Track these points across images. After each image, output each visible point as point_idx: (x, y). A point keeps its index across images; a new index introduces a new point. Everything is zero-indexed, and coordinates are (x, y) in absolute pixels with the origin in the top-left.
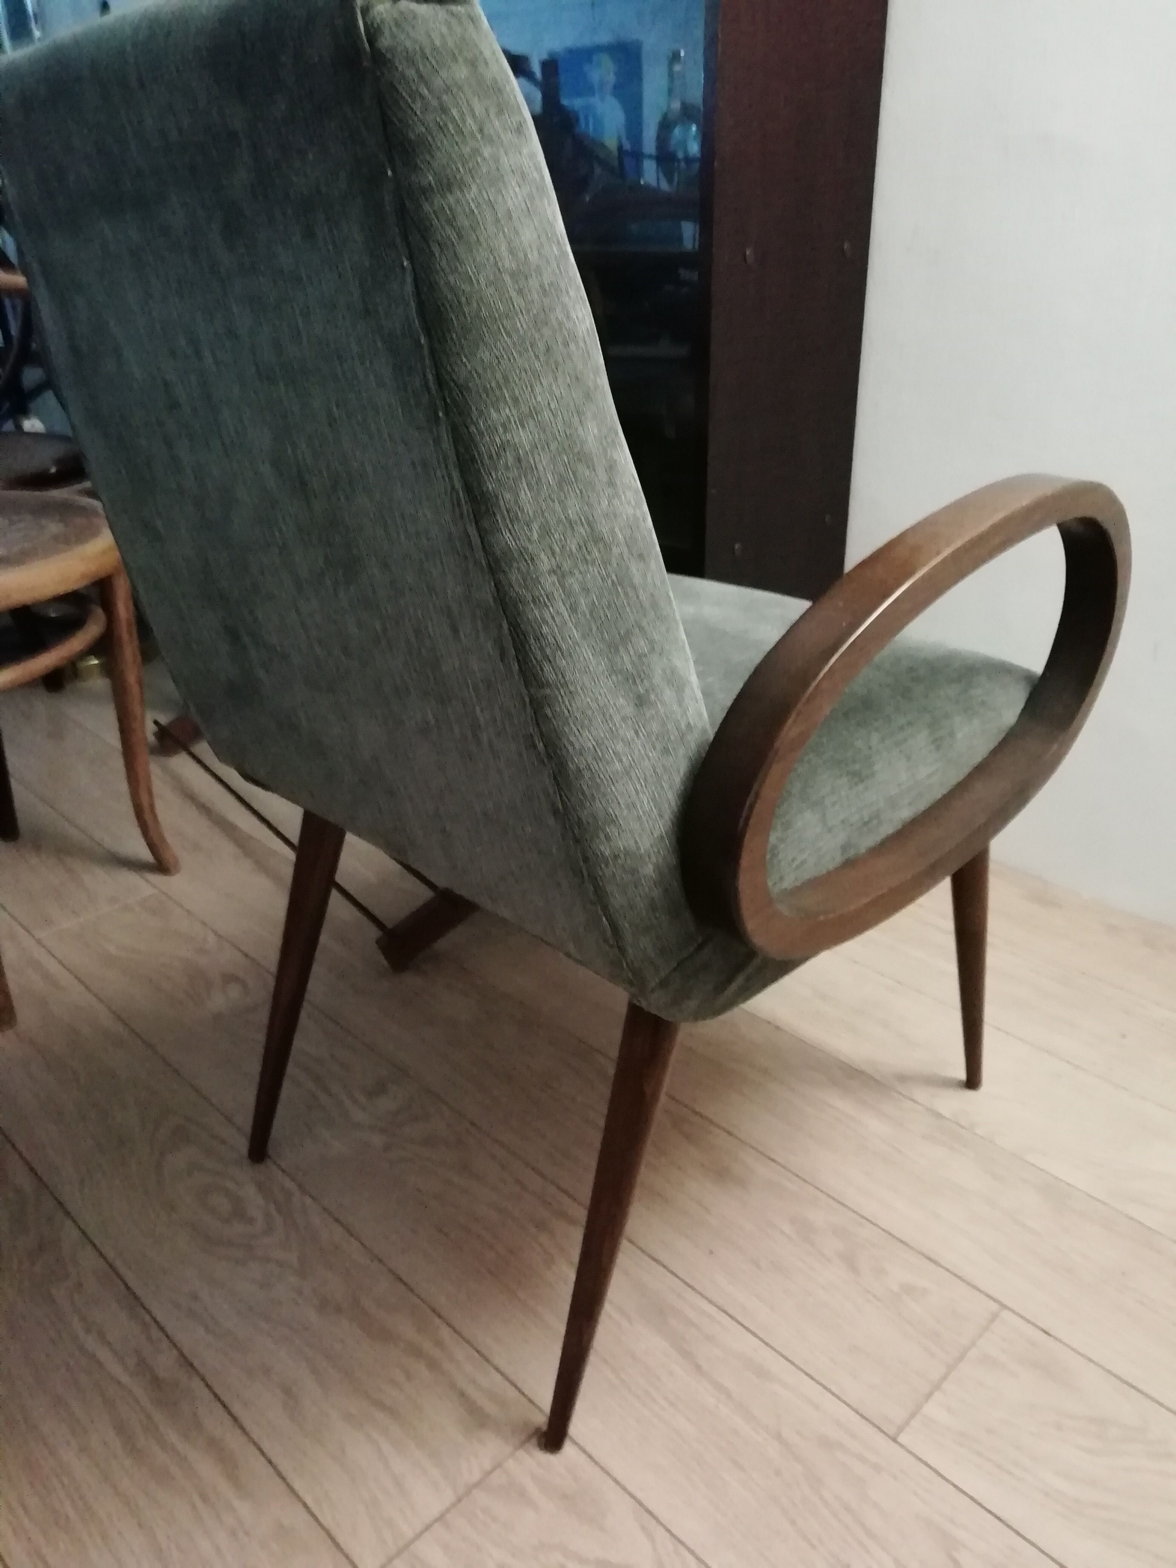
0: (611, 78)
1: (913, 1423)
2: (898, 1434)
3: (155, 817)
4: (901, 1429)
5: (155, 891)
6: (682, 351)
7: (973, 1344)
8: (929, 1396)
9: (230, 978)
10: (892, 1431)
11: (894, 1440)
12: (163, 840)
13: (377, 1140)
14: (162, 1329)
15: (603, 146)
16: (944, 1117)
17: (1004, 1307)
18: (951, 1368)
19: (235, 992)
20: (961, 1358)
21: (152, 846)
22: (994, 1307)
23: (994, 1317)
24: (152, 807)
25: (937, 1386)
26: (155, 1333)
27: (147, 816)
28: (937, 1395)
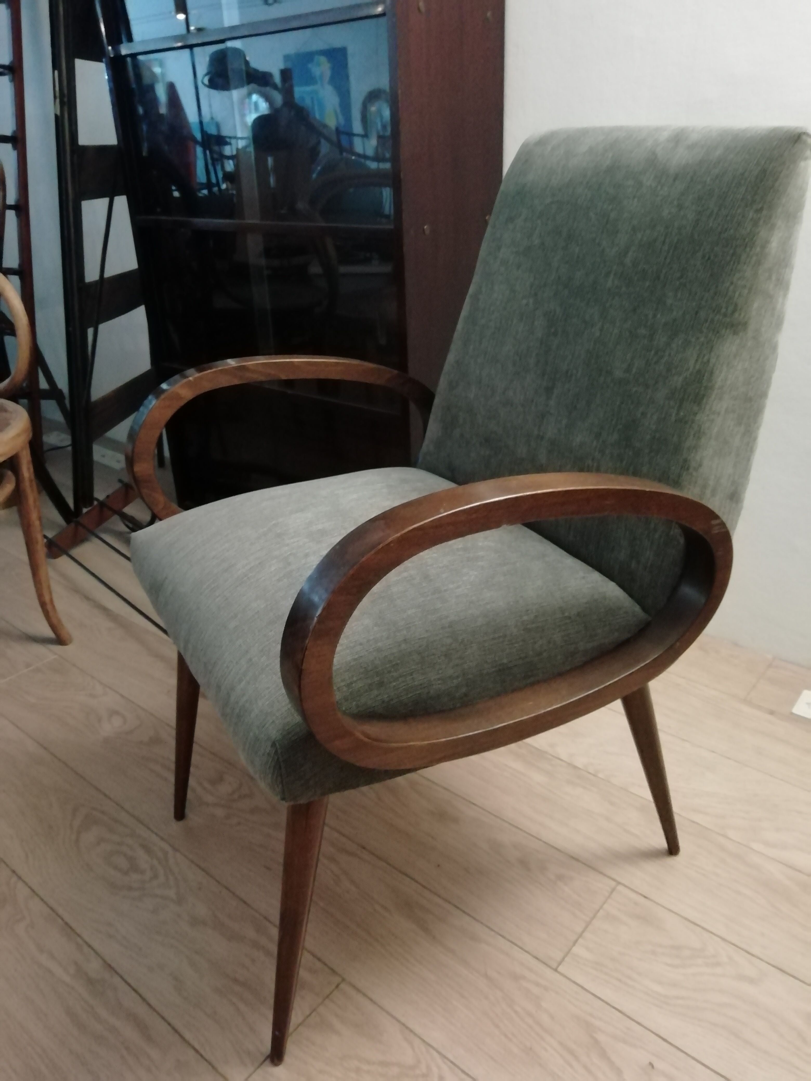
0: (328, 73)
1: (566, 959)
2: (558, 966)
3: (54, 607)
4: (560, 964)
5: (55, 657)
6: (387, 268)
7: (601, 907)
8: (575, 942)
9: (113, 713)
10: (554, 966)
11: (556, 970)
12: (59, 621)
13: (220, 812)
14: (89, 946)
15: (325, 126)
16: (579, 769)
17: (619, 883)
18: (588, 924)
19: (117, 722)
20: (594, 917)
21: (53, 627)
22: (613, 884)
23: (613, 890)
24: (51, 601)
25: (580, 936)
26: (86, 949)
27: (49, 607)
28: (581, 941)
